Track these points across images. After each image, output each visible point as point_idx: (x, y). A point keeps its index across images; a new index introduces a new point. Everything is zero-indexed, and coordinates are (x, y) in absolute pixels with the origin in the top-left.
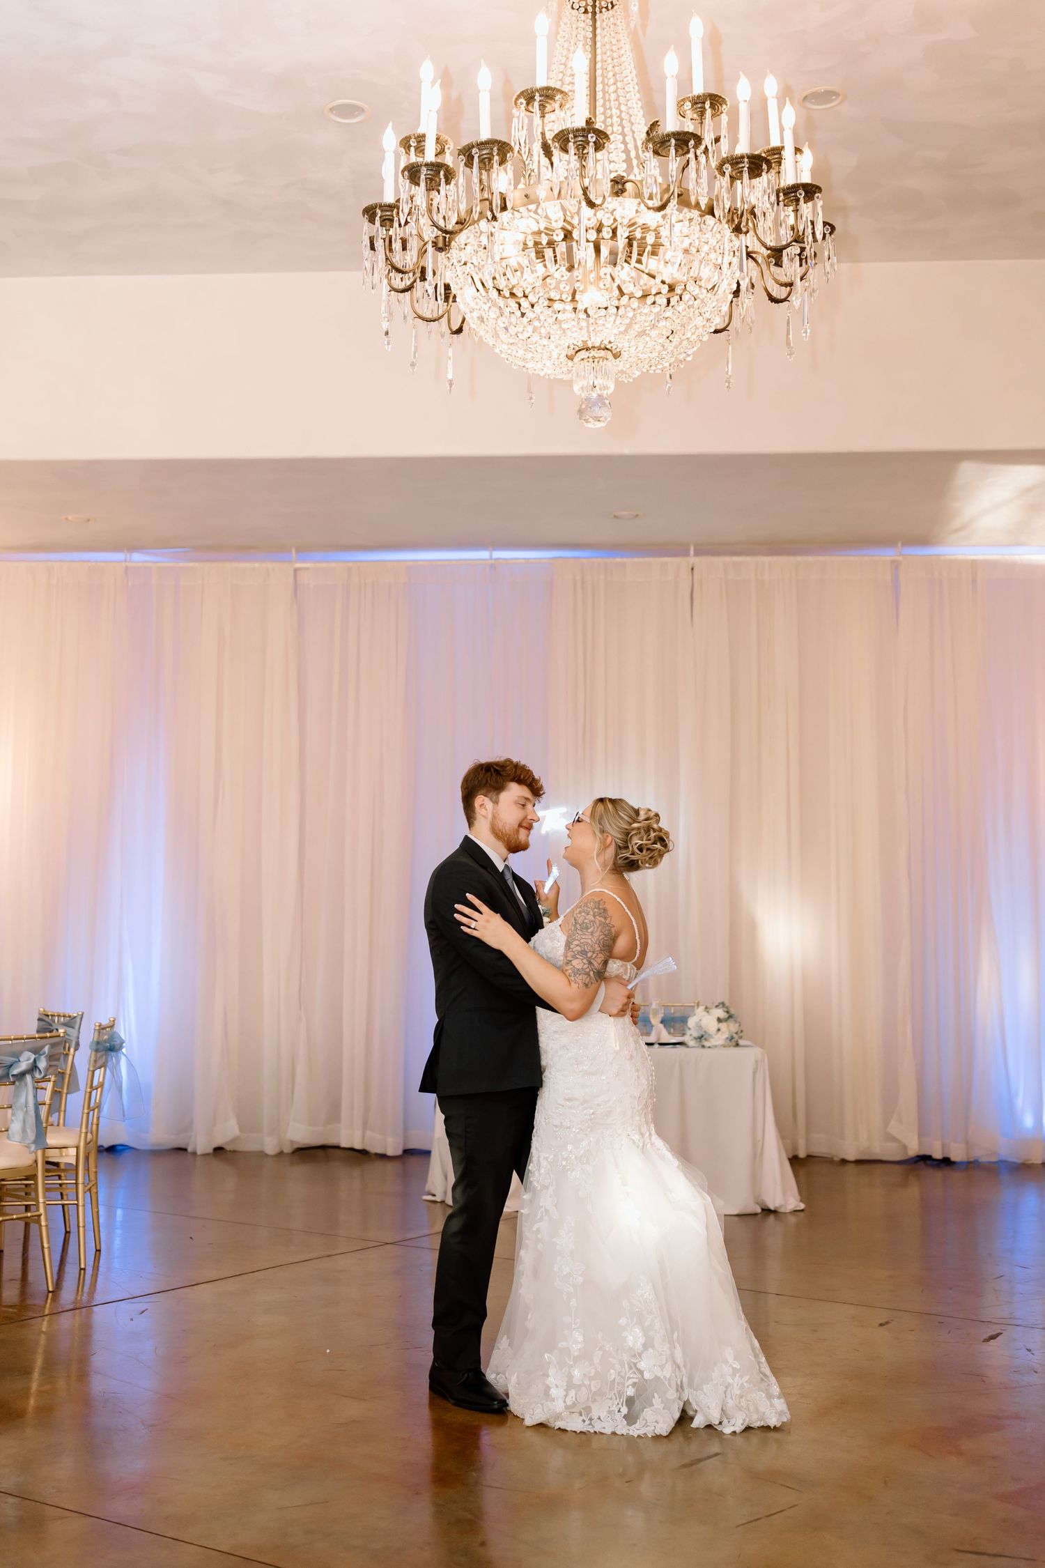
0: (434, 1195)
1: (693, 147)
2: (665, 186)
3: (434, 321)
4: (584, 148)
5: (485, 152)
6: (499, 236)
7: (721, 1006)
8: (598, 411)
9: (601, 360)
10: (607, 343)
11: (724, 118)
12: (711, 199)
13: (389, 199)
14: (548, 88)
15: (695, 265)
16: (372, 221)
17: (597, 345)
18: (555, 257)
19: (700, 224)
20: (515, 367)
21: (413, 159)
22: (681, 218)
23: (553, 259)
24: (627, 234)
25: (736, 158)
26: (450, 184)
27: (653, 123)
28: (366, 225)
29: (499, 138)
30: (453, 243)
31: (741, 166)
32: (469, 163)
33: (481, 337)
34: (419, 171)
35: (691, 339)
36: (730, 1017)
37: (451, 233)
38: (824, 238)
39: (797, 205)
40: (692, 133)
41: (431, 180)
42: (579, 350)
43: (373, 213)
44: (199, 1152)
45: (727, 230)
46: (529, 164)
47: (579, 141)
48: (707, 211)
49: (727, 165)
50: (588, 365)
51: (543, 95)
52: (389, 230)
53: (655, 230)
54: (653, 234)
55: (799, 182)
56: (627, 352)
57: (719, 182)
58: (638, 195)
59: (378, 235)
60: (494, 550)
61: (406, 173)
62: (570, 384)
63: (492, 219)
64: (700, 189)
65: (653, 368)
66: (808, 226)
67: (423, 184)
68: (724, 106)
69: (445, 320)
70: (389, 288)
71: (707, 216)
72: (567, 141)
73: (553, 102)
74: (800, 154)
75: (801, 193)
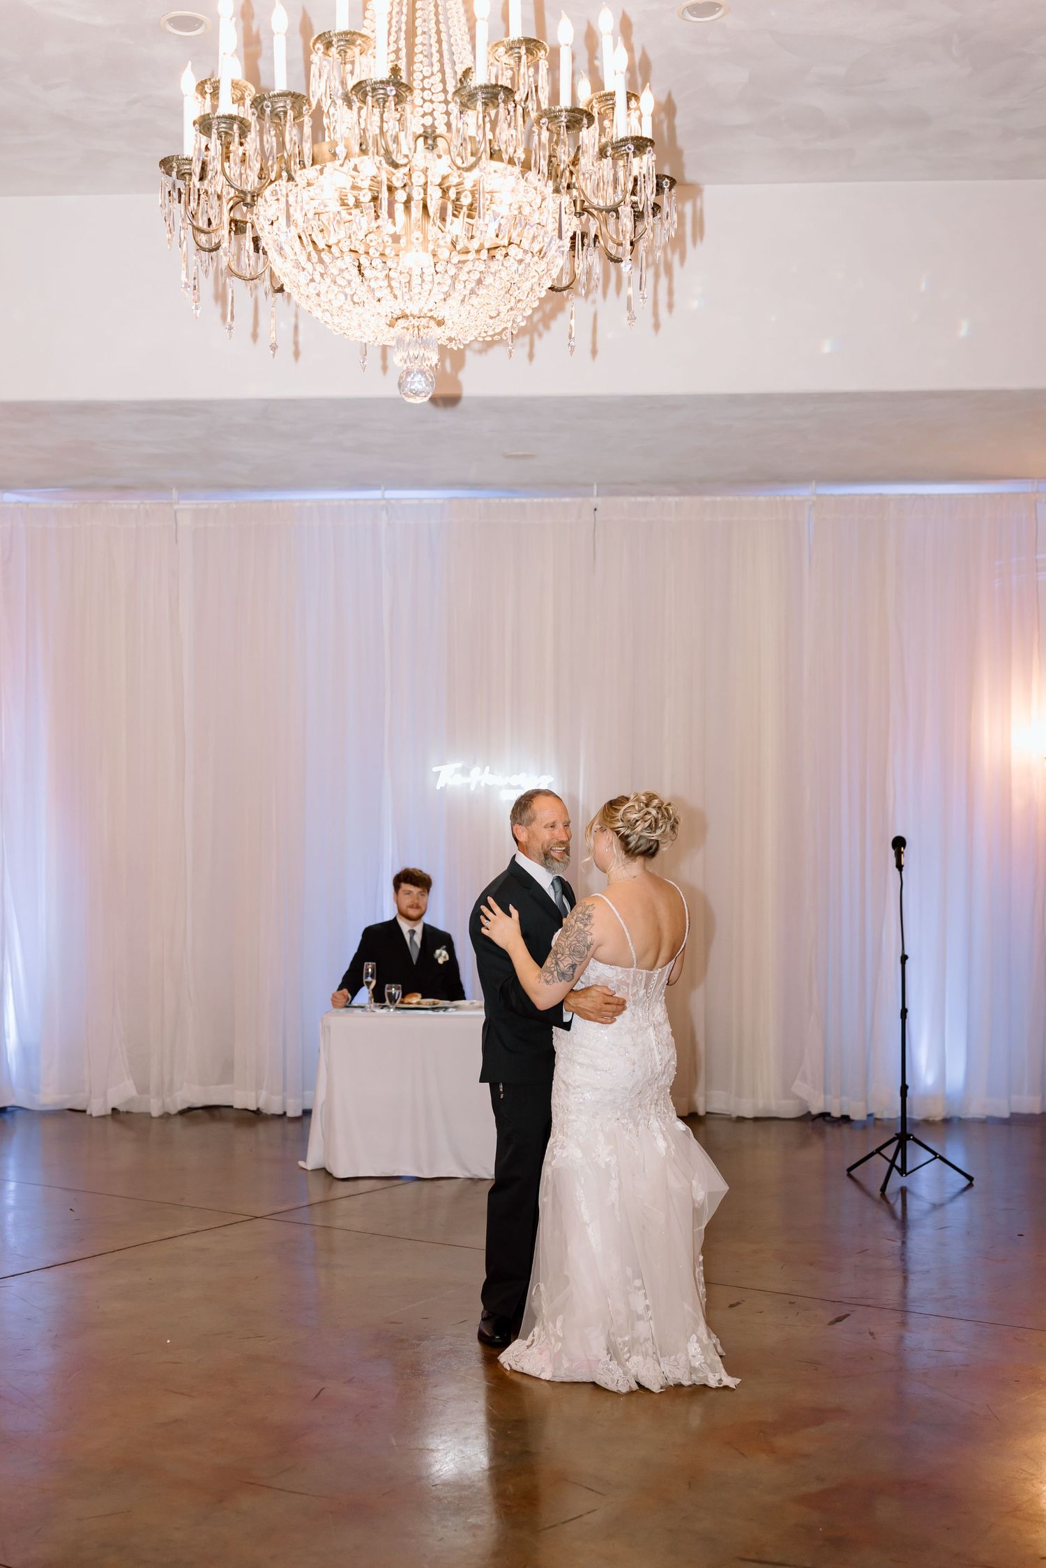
3: (252, 279)
4: (385, 102)
5: (277, 105)
10: (427, 311)
11: (543, 64)
13: (184, 152)
14: (346, 33)
16: (168, 173)
17: (416, 313)
19: (520, 180)
21: (207, 108)
25: (554, 112)
26: (244, 137)
27: (466, 70)
29: (293, 91)
31: (559, 119)
32: (261, 116)
34: (211, 124)
39: (627, 159)
40: (502, 86)
41: (225, 133)
42: (398, 319)
43: (170, 166)
47: (379, 94)
49: (544, 121)
51: (342, 40)
53: (472, 190)
54: (469, 193)
55: (630, 135)
56: (451, 320)
60: (386, 490)
61: (197, 126)
65: (482, 335)
67: (216, 136)
68: (543, 52)
69: (266, 277)
70: (198, 248)
72: (365, 94)
73: (352, 47)
74: (635, 100)
75: (630, 148)
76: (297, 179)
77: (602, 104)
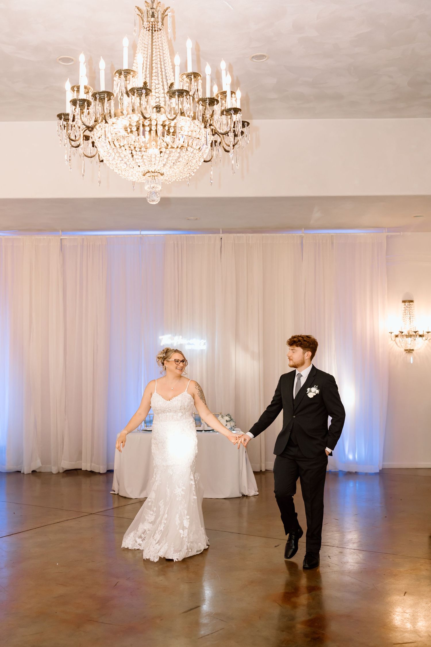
0: (114, 491)
1: (185, 95)
3: (91, 157)
4: (141, 95)
5: (101, 96)
8: (156, 198)
9: (156, 176)
10: (157, 170)
11: (200, 81)
13: (66, 112)
14: (127, 70)
16: (61, 119)
17: (153, 171)
19: (192, 123)
21: (75, 96)
25: (204, 99)
26: (89, 107)
27: (171, 84)
28: (58, 121)
29: (107, 91)
32: (96, 100)
34: (77, 102)
36: (231, 419)
39: (231, 116)
40: (185, 90)
41: (82, 105)
42: (147, 173)
43: (61, 116)
44: (25, 473)
47: (139, 92)
49: (201, 102)
50: (151, 178)
51: (125, 72)
52: (68, 124)
53: (174, 126)
54: (173, 128)
55: (232, 107)
56: (166, 174)
57: (198, 107)
58: (166, 112)
60: (141, 231)
61: (71, 103)
67: (78, 107)
68: (200, 77)
69: (97, 156)
70: (71, 146)
71: (194, 120)
72: (134, 92)
73: (129, 75)
74: (234, 94)
75: (232, 112)
76: (109, 122)
77: (222, 95)
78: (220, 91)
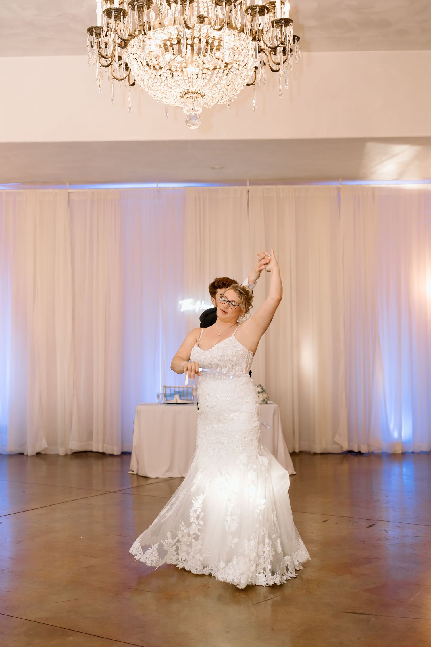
0: (133, 471)
1: (234, 2)
2: (222, 20)
3: (122, 80)
4: (185, 2)
5: (140, 4)
6: (148, 42)
7: (259, 386)
8: (196, 122)
9: (196, 98)
10: (198, 90)
12: (242, 25)
13: (99, 25)
15: (237, 56)
16: (91, 34)
17: (194, 91)
18: (173, 51)
19: (238, 36)
20: (158, 101)
21: (109, 6)
22: (230, 34)
23: (173, 53)
24: (205, 41)
25: (253, 7)
26: (125, 18)
28: (89, 36)
30: (128, 45)
31: (255, 10)
32: (133, 9)
33: (142, 88)
34: (111, 12)
35: (236, 89)
36: (264, 391)
37: (126, 40)
38: (294, 42)
39: (282, 28)
41: (117, 16)
42: (186, 94)
43: (92, 31)
44: (29, 455)
45: (250, 38)
46: (161, 9)
48: (242, 30)
49: (249, 10)
50: (191, 100)
52: (99, 39)
53: (218, 39)
54: (217, 41)
55: (283, 17)
56: (207, 95)
57: (246, 17)
58: (210, 23)
59: (94, 41)
60: (158, 183)
61: (105, 13)
62: (182, 108)
63: (144, 34)
64: (238, 20)
65: (220, 102)
66: (287, 38)
67: (113, 17)
69: (127, 79)
70: (100, 65)
71: (242, 33)
74: (284, 5)
75: (283, 23)
76: (147, 34)
77: (270, 6)
78: (269, 2)
